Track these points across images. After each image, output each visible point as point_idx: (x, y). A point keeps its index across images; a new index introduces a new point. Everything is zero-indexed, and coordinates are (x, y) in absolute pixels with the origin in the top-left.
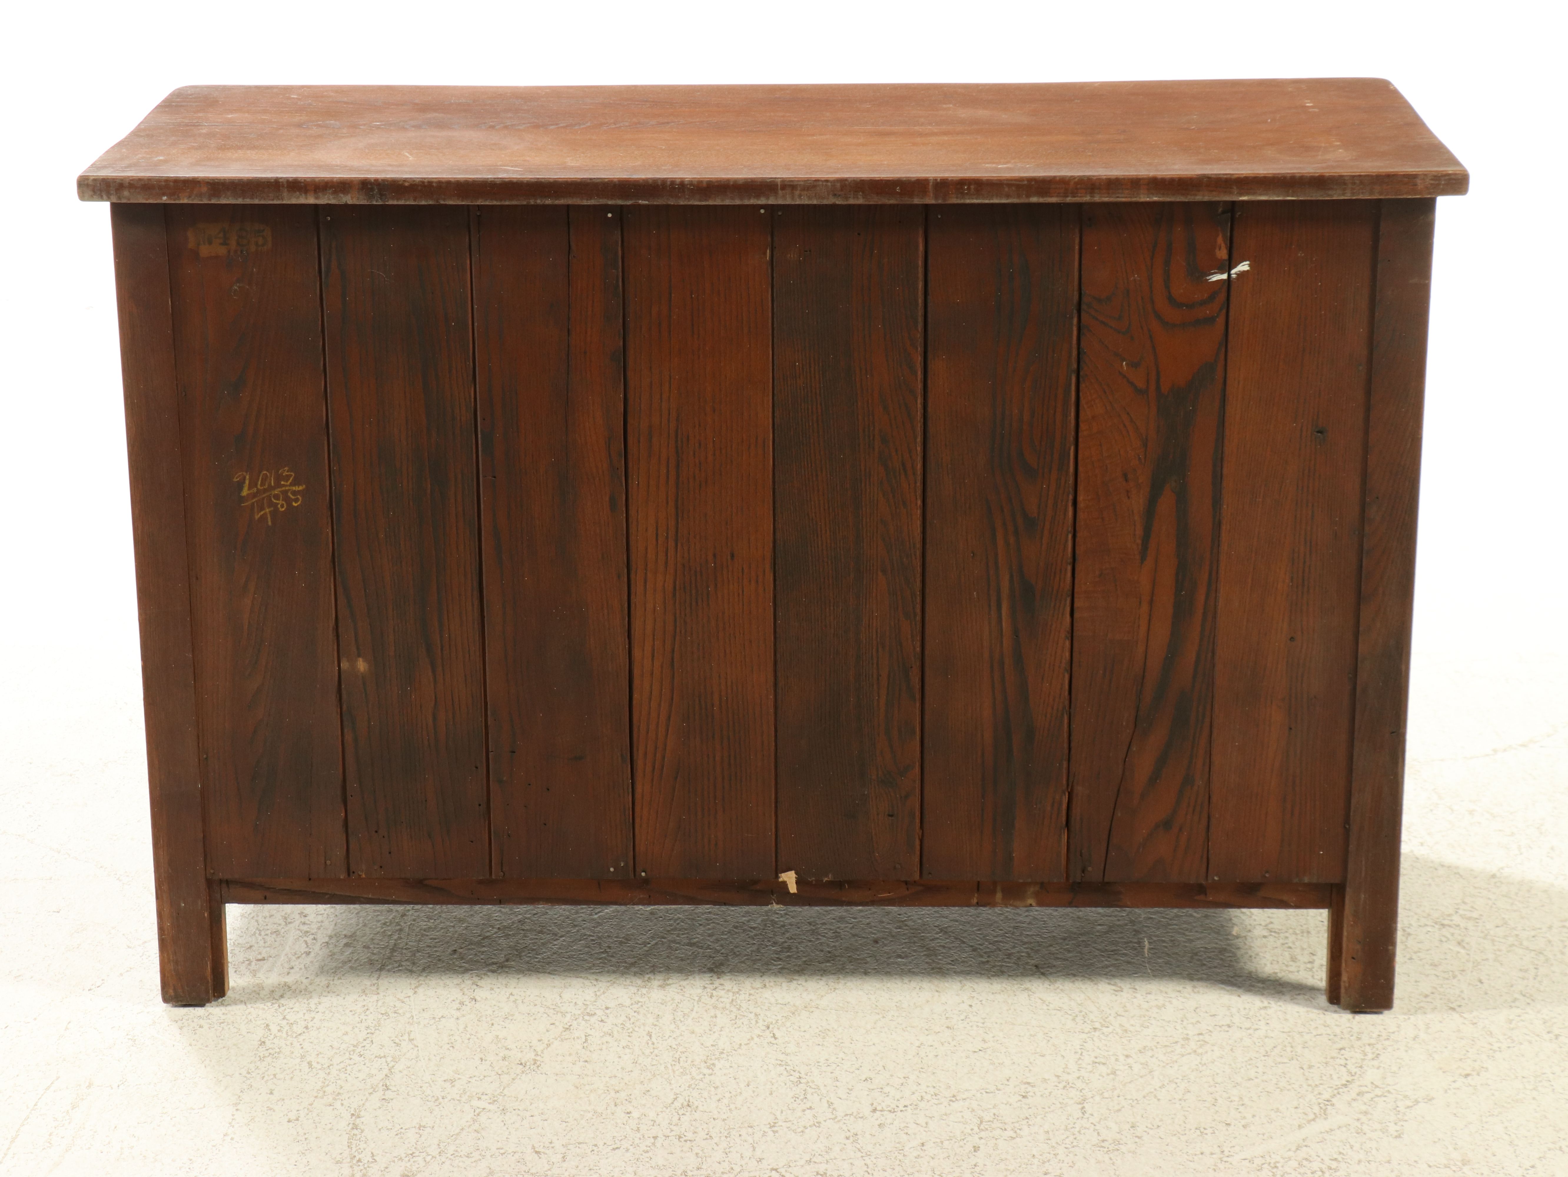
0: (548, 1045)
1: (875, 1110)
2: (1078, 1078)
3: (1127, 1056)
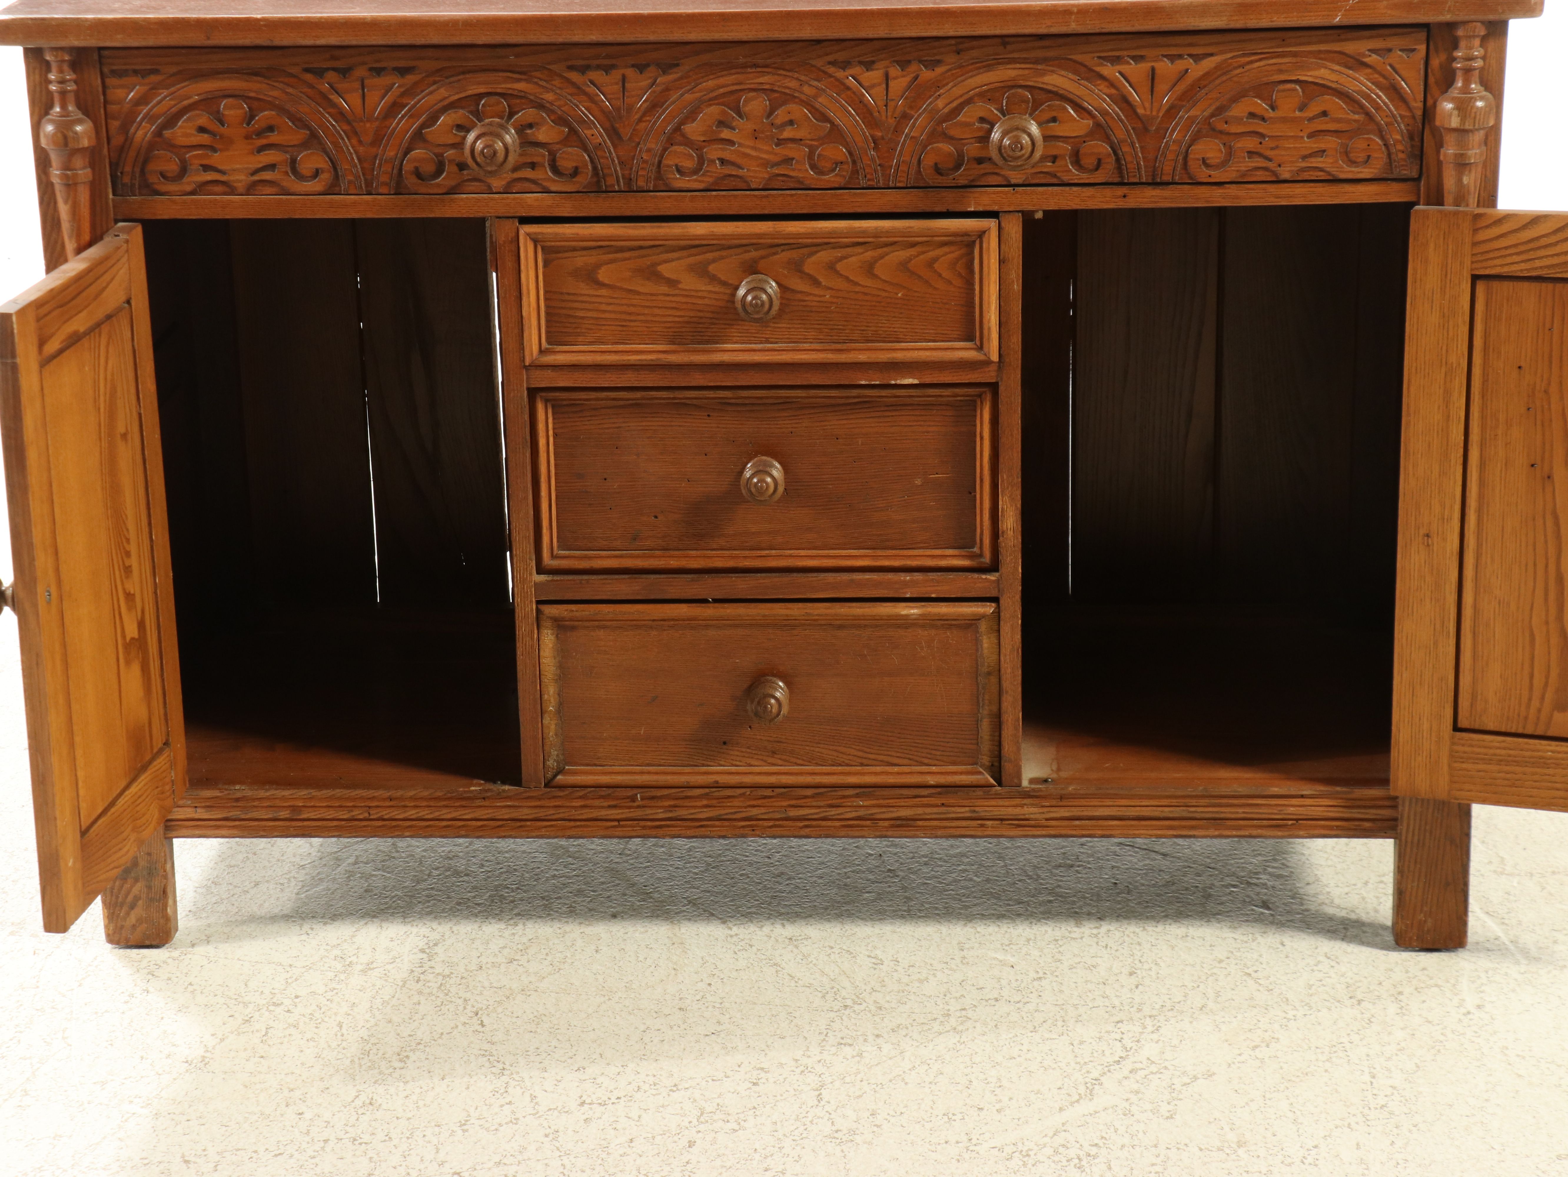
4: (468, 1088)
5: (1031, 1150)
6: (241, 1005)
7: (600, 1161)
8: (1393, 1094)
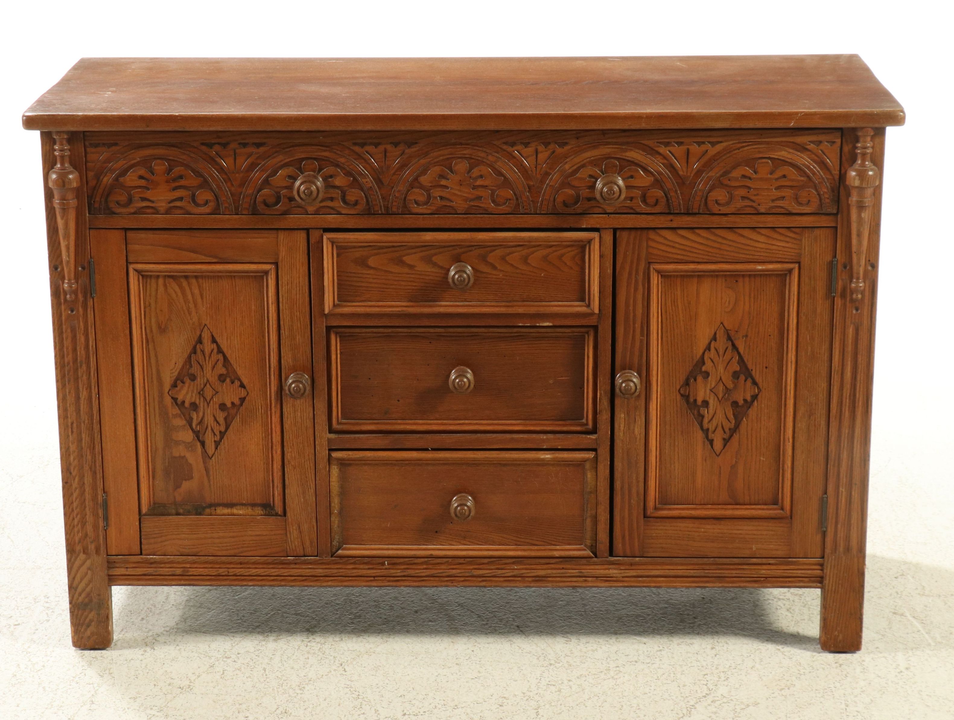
0: (199, 676)
1: (404, 715)
2: (537, 694)
3: (569, 681)
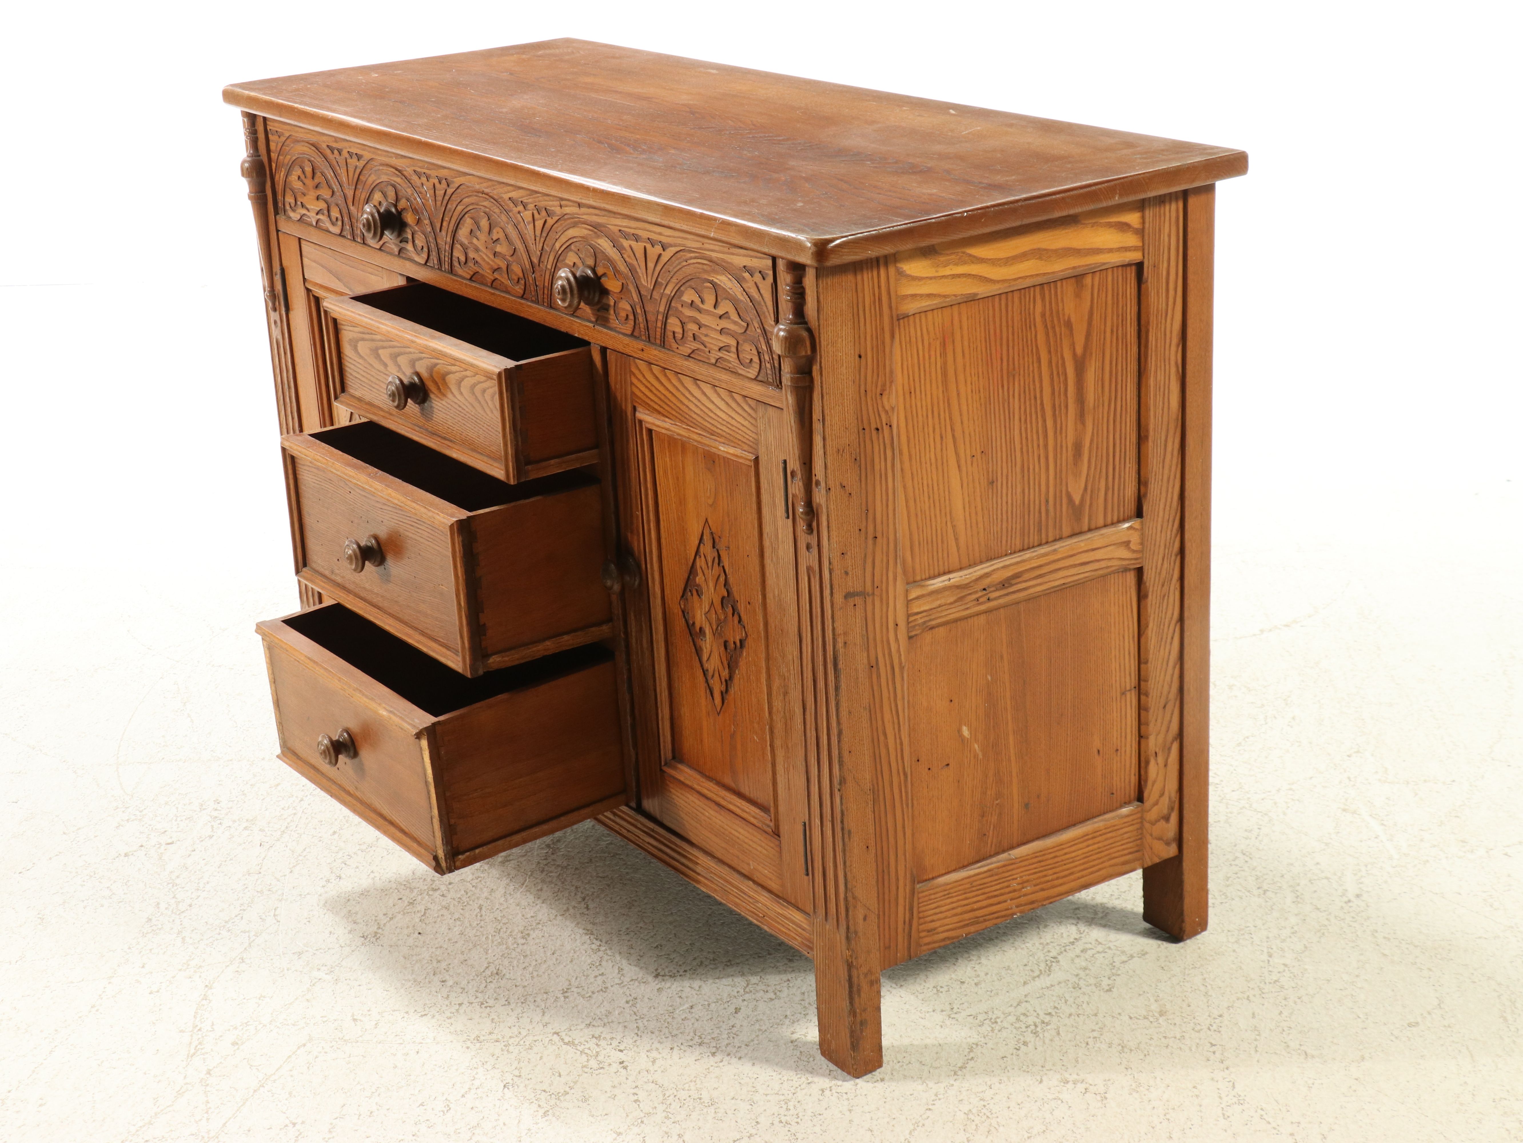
0: (391, 919)
4: (571, 961)
5: (998, 1018)
6: (408, 890)
7: (666, 1025)
8: (1284, 971)
